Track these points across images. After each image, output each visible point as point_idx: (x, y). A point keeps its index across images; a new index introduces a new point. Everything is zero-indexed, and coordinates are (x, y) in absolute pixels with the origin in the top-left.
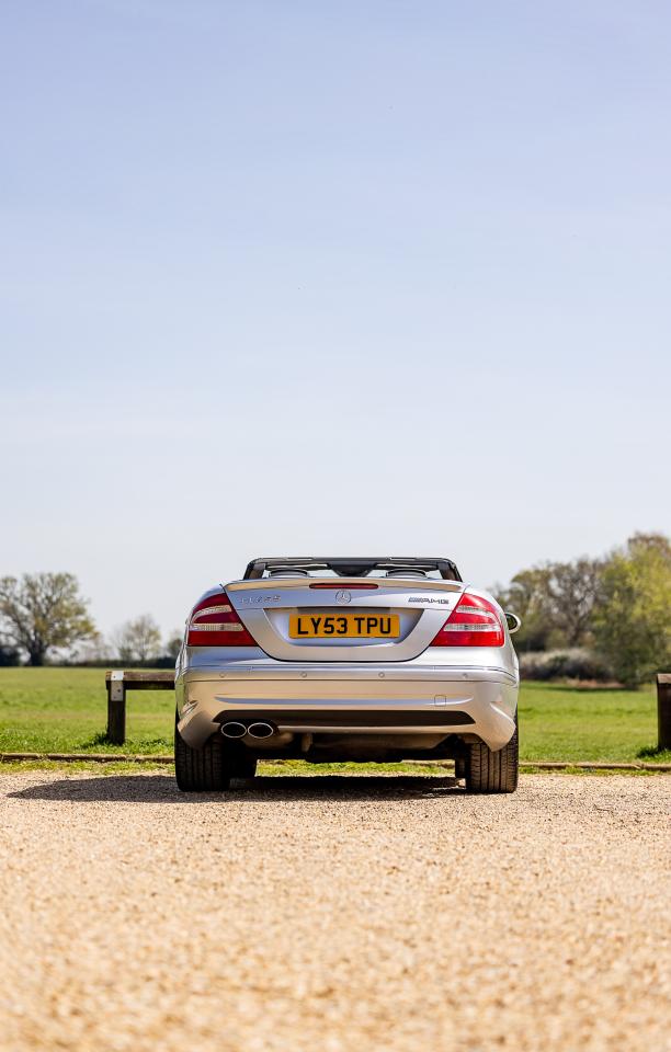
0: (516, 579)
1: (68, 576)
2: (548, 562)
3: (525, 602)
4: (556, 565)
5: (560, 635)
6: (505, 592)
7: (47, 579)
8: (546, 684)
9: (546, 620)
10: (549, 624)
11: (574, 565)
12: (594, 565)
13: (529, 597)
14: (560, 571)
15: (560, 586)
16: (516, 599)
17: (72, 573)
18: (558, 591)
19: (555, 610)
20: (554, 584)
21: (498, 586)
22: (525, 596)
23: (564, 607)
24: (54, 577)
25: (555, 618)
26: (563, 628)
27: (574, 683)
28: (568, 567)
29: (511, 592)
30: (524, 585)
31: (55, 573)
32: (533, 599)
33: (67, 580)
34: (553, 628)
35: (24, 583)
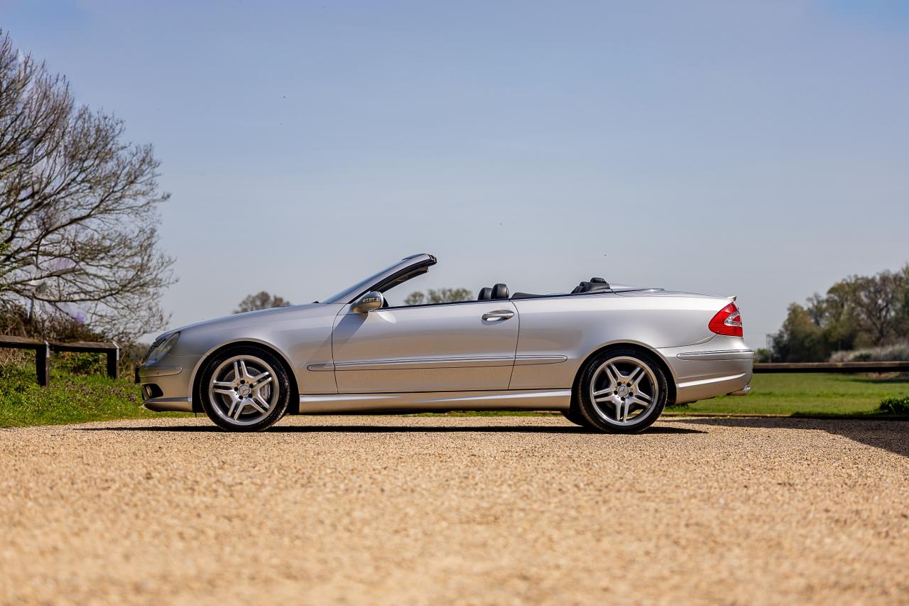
0: (832, 291)
1: (465, 291)
2: (856, 276)
3: (840, 310)
4: (863, 278)
5: (864, 336)
6: (823, 302)
7: (448, 293)
8: (852, 377)
9: (854, 324)
10: (858, 328)
11: (878, 278)
12: (895, 279)
13: (843, 306)
14: (866, 284)
15: (866, 296)
16: (832, 307)
17: (468, 289)
18: (866, 300)
19: (863, 316)
20: (862, 294)
21: (816, 296)
22: (839, 305)
23: (870, 314)
24: (453, 293)
25: (862, 323)
26: (869, 331)
27: (874, 376)
28: (873, 280)
29: (827, 301)
30: (839, 296)
31: (454, 289)
32: (846, 307)
33: (464, 294)
34: (859, 331)
35: (430, 297)
